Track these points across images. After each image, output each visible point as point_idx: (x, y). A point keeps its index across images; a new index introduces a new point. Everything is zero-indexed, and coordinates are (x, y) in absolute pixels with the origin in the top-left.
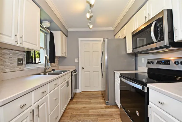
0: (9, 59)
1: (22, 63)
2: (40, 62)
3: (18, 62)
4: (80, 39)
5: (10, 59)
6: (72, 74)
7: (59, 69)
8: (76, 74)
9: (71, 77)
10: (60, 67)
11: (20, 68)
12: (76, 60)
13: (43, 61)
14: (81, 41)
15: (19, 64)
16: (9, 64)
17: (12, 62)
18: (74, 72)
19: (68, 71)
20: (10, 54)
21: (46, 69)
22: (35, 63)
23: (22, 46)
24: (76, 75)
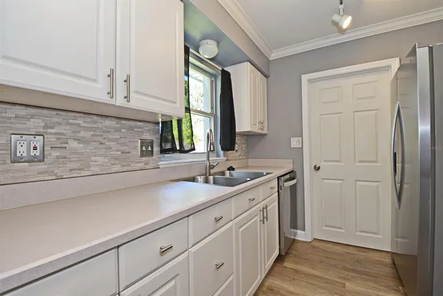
0: (120, 142)
1: (152, 151)
2: (194, 149)
3: (142, 147)
4: (305, 78)
5: (123, 141)
6: (281, 184)
7: (247, 167)
8: (295, 185)
9: (278, 191)
10: (251, 162)
11: (146, 163)
12: (295, 143)
13: (201, 147)
14: (310, 81)
15: (143, 154)
16: (120, 153)
17: (127, 149)
18: (288, 176)
19: (267, 174)
20: (123, 130)
21: (210, 166)
22: (182, 151)
23: (128, 104)
24: (293, 188)
